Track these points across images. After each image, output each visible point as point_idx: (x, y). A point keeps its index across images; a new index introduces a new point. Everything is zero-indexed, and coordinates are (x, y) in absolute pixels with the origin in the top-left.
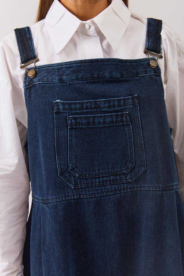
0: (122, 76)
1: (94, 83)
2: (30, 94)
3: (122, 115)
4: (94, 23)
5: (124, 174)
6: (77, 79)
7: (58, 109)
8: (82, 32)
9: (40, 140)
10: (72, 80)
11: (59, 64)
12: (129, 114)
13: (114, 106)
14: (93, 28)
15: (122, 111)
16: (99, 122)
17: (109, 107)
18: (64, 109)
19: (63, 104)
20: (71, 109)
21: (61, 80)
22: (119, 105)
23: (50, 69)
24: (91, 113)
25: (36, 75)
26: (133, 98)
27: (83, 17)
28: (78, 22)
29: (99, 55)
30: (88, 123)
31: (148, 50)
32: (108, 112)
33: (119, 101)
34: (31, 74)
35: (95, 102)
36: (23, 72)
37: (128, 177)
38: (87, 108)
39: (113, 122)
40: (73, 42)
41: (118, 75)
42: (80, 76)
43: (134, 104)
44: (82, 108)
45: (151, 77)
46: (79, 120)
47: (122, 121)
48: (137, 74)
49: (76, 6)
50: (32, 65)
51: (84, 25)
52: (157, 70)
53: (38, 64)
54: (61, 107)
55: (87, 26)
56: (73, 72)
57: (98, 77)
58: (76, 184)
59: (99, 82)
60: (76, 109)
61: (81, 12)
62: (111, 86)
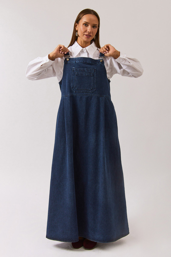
0: (92, 63)
1: (84, 64)
2: (66, 65)
3: (91, 74)
4: (86, 49)
5: (89, 90)
6: (80, 62)
7: (73, 70)
8: (82, 51)
9: (67, 78)
10: (78, 63)
11: (75, 58)
12: (93, 74)
13: (89, 71)
14: (85, 50)
15: (91, 72)
16: (84, 75)
18: (75, 70)
19: (75, 69)
20: (77, 70)
21: (75, 62)
22: (90, 71)
23: (73, 59)
24: (82, 72)
25: (69, 60)
26: (94, 69)
28: (82, 48)
29: (87, 57)
30: (81, 75)
31: (100, 57)
32: (87, 72)
33: (90, 69)
35: (84, 69)
37: (91, 91)
38: (81, 70)
39: (88, 75)
40: (79, 54)
41: (91, 63)
43: (94, 71)
44: (80, 70)
45: (100, 64)
46: (79, 73)
47: (91, 75)
48: (96, 63)
49: (81, 44)
51: (83, 49)
52: (103, 62)
54: (74, 69)
55: (84, 50)
56: (79, 60)
57: (85, 62)
58: (76, 91)
59: (85, 64)
60: (78, 70)
61: (82, 46)
62: (89, 65)
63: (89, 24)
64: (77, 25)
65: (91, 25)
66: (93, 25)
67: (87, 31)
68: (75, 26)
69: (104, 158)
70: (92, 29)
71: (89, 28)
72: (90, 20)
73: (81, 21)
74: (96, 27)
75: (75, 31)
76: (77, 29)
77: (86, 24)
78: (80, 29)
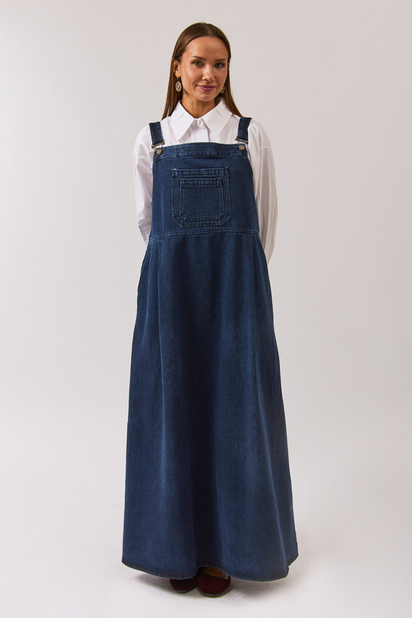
0: (218, 154)
1: (199, 158)
2: (157, 165)
3: (216, 180)
4: (202, 120)
5: (216, 220)
6: (188, 155)
7: (175, 174)
9: (162, 196)
10: (185, 156)
11: (177, 146)
12: (221, 180)
13: (211, 174)
14: (202, 123)
15: (216, 177)
16: (201, 184)
17: (208, 174)
18: (178, 175)
19: (178, 171)
20: (183, 175)
21: (178, 156)
22: (215, 174)
23: (171, 149)
24: (196, 178)
25: (162, 153)
26: (224, 170)
27: (196, 116)
28: (193, 119)
30: (194, 184)
31: (238, 138)
32: (207, 177)
33: (215, 171)
34: (159, 152)
35: (199, 171)
36: (153, 150)
37: (219, 222)
38: (193, 174)
39: (210, 184)
40: (189, 133)
41: (216, 154)
42: (190, 153)
43: (224, 173)
44: (190, 174)
45: (239, 156)
46: (188, 182)
47: (216, 184)
48: (229, 154)
49: (193, 108)
50: (160, 146)
51: (196, 121)
52: (245, 152)
53: (163, 146)
54: (176, 173)
55: (198, 122)
56: (186, 151)
57: (202, 155)
58: (184, 225)
59: (203, 158)
60: (186, 175)
61: (195, 113)
62: (210, 161)
63: (205, 61)
64: (177, 67)
65: (210, 64)
66: (216, 60)
67: (203, 78)
68: (174, 68)
69: (255, 378)
70: (215, 70)
71: (207, 71)
72: (207, 50)
73: (185, 56)
74: (223, 65)
75: (174, 80)
76: (177, 74)
77: (199, 62)
78: (186, 74)
